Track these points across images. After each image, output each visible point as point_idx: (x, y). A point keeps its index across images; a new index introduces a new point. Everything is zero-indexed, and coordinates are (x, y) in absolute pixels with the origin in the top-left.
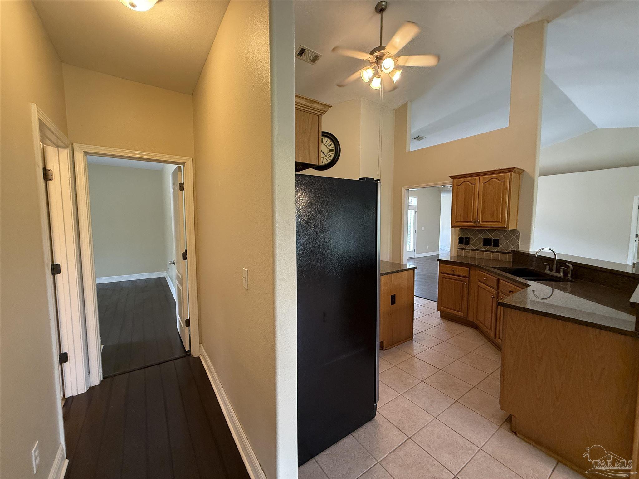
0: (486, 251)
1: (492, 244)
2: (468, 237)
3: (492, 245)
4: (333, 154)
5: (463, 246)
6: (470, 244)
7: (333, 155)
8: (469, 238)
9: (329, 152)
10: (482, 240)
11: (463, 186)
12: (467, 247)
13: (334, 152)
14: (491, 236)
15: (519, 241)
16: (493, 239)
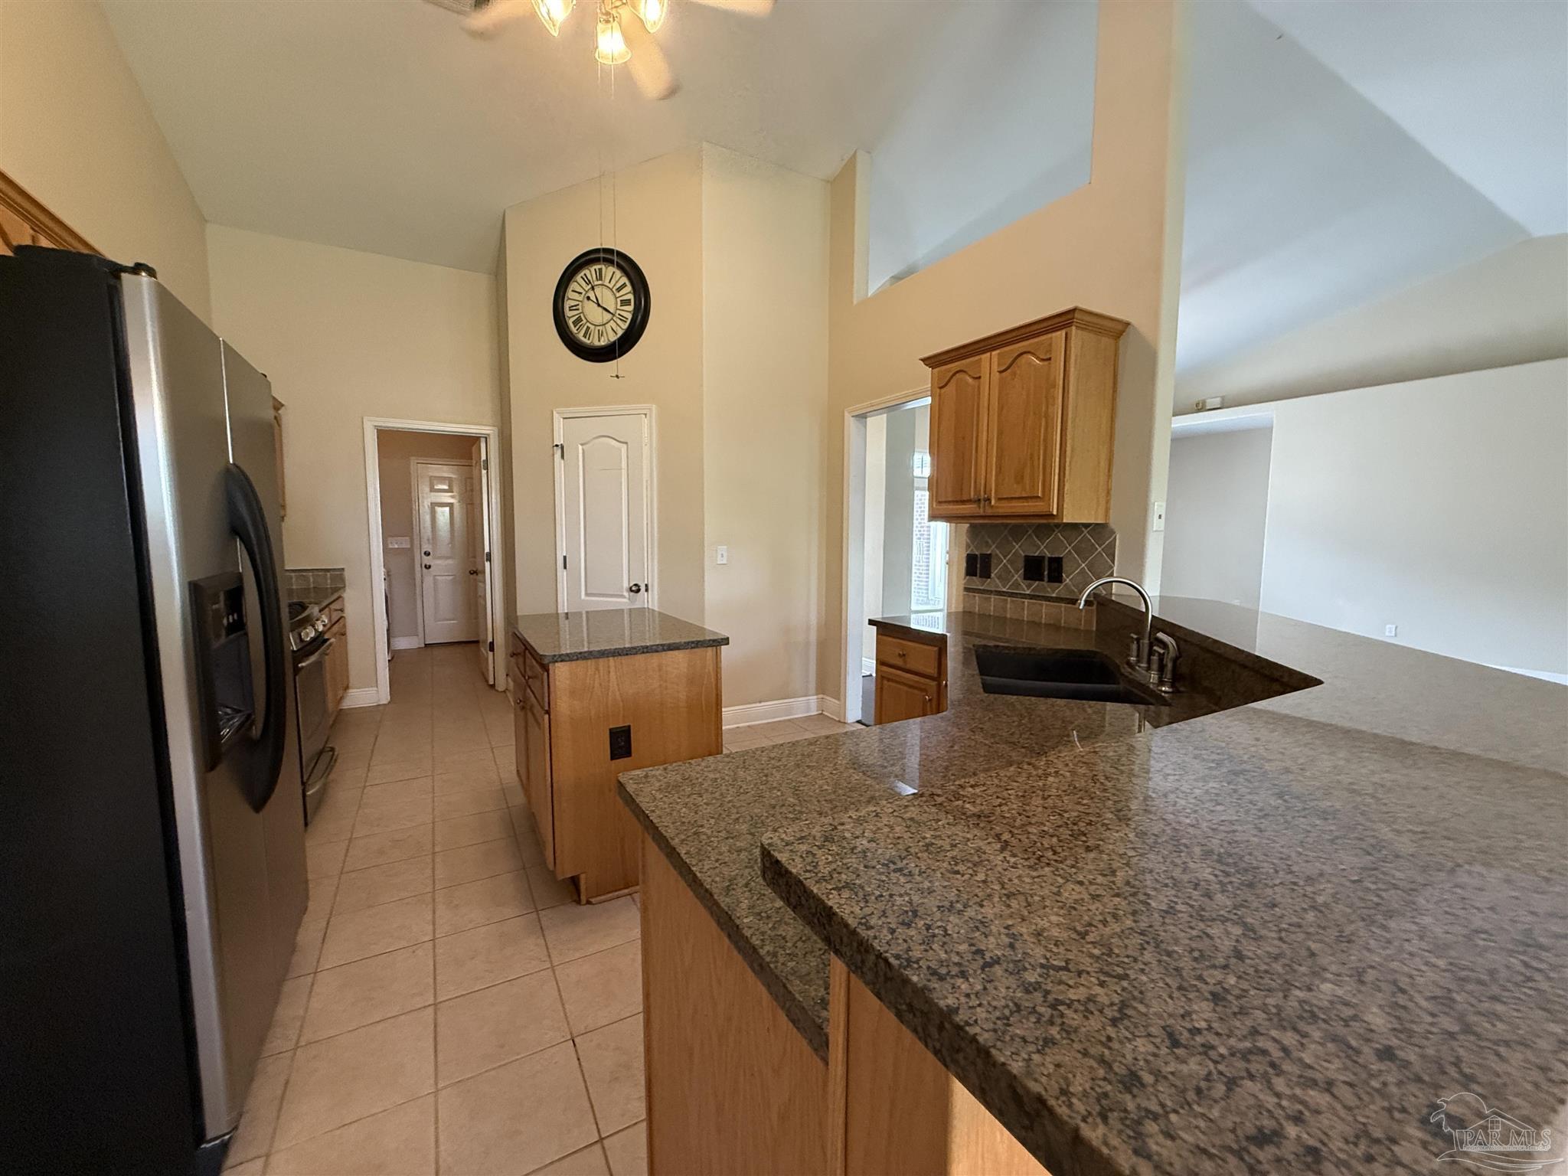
0: (1031, 597)
1: (1046, 573)
2: (989, 552)
3: (1046, 579)
4: (627, 313)
5: (977, 582)
6: (993, 575)
7: (629, 316)
8: (990, 554)
9: (619, 307)
10: (1021, 564)
11: (951, 388)
12: (987, 585)
13: (631, 308)
14: (1043, 549)
15: (1113, 562)
16: (1049, 558)
